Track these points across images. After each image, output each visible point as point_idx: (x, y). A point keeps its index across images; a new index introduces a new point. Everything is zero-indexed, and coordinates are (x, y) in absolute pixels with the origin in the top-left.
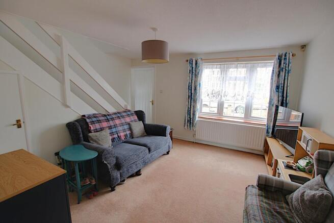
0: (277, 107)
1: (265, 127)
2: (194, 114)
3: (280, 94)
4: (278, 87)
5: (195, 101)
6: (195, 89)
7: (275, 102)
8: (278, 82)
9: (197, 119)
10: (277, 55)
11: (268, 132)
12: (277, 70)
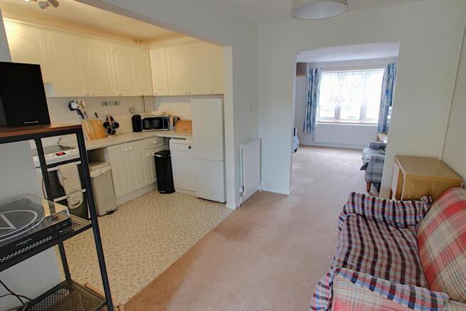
0: (387, 108)
1: (377, 125)
2: (314, 119)
3: (389, 97)
4: (387, 91)
5: (315, 107)
6: (315, 96)
7: (385, 104)
8: (387, 87)
9: (317, 123)
10: (387, 65)
11: (379, 130)
12: (386, 77)
